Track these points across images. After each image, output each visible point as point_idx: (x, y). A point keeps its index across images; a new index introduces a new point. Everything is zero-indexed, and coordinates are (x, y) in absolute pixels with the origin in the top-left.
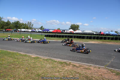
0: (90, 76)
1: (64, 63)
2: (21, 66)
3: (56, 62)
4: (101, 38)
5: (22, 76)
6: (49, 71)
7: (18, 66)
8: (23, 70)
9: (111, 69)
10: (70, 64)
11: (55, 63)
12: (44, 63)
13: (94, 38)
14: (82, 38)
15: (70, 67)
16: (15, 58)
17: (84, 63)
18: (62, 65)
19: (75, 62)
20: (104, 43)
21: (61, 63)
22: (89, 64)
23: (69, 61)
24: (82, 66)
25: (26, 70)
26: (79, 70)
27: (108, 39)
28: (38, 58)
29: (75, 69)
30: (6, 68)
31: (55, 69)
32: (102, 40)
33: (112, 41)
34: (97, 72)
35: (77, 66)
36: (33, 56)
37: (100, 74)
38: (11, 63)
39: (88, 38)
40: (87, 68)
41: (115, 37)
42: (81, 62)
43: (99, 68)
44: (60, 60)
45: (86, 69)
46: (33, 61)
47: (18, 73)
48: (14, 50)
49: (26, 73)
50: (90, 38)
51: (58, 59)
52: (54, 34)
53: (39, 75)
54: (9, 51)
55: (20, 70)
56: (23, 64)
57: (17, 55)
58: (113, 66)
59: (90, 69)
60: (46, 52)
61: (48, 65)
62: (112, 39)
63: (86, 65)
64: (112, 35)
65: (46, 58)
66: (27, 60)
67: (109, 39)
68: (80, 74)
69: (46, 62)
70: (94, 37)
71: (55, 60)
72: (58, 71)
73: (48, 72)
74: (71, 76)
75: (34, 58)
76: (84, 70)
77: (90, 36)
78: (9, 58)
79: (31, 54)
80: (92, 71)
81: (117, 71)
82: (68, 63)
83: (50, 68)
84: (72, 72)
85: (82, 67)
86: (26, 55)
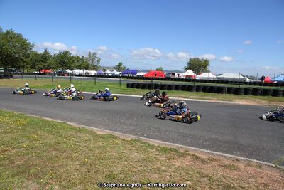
0: (236, 185)
1: (172, 150)
2: (74, 155)
3: (153, 147)
4: (265, 93)
5: (75, 177)
6: (137, 168)
7: (66, 154)
8: (77, 163)
10: (185, 154)
11: (151, 150)
12: (125, 148)
13: (247, 92)
14: (215, 92)
15: (187, 162)
16: (61, 136)
17: (221, 154)
18: (168, 155)
19: (197, 149)
20: (273, 104)
21: (165, 151)
22: (233, 154)
23: (185, 147)
24: (217, 161)
25: (85, 164)
26: (207, 170)
27: (283, 95)
28: (111, 136)
29: (198, 166)
30: (40, 157)
31: (150, 164)
32: (266, 97)
34: (253, 177)
35: (203, 160)
36: (99, 133)
37: (262, 181)
38: (50, 145)
39: (230, 91)
40: (230, 166)
42: (214, 150)
43: (259, 167)
44: (162, 144)
45: (227, 167)
46: (101, 144)
47: (67, 170)
48: (57, 118)
49: (83, 170)
50: (237, 92)
51: (157, 141)
52: (149, 82)
53: (114, 178)
54: (47, 119)
55: (71, 163)
56: (77, 149)
57: (64, 129)
59: (237, 169)
60: (130, 124)
61: (135, 155)
63: (226, 157)
65: (129, 137)
66: (86, 141)
68: (211, 179)
69: (129, 147)
70: (245, 88)
71: (151, 143)
72: (159, 169)
73: (135, 170)
74: (189, 183)
75: (102, 137)
76: (220, 169)
77: (237, 86)
78: (46, 134)
79: (96, 127)
80: (240, 173)
82: (182, 151)
83: (139, 161)
84: (192, 173)
85: (214, 163)
86: (84, 130)
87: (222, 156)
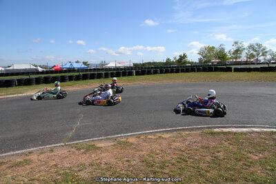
0: (27, 180)
9: (77, 144)
17: (12, 153)
22: (25, 148)
24: (7, 163)
27: (70, 80)
33: (76, 82)
34: (46, 163)
37: (53, 163)
41: (81, 73)
43: (52, 151)
45: (18, 165)
50: (28, 83)
58: (80, 136)
59: (27, 162)
62: (78, 78)
63: (17, 154)
64: (79, 70)
67: (71, 78)
76: (10, 171)
80: (33, 165)
81: (88, 143)
87: (13, 155)
